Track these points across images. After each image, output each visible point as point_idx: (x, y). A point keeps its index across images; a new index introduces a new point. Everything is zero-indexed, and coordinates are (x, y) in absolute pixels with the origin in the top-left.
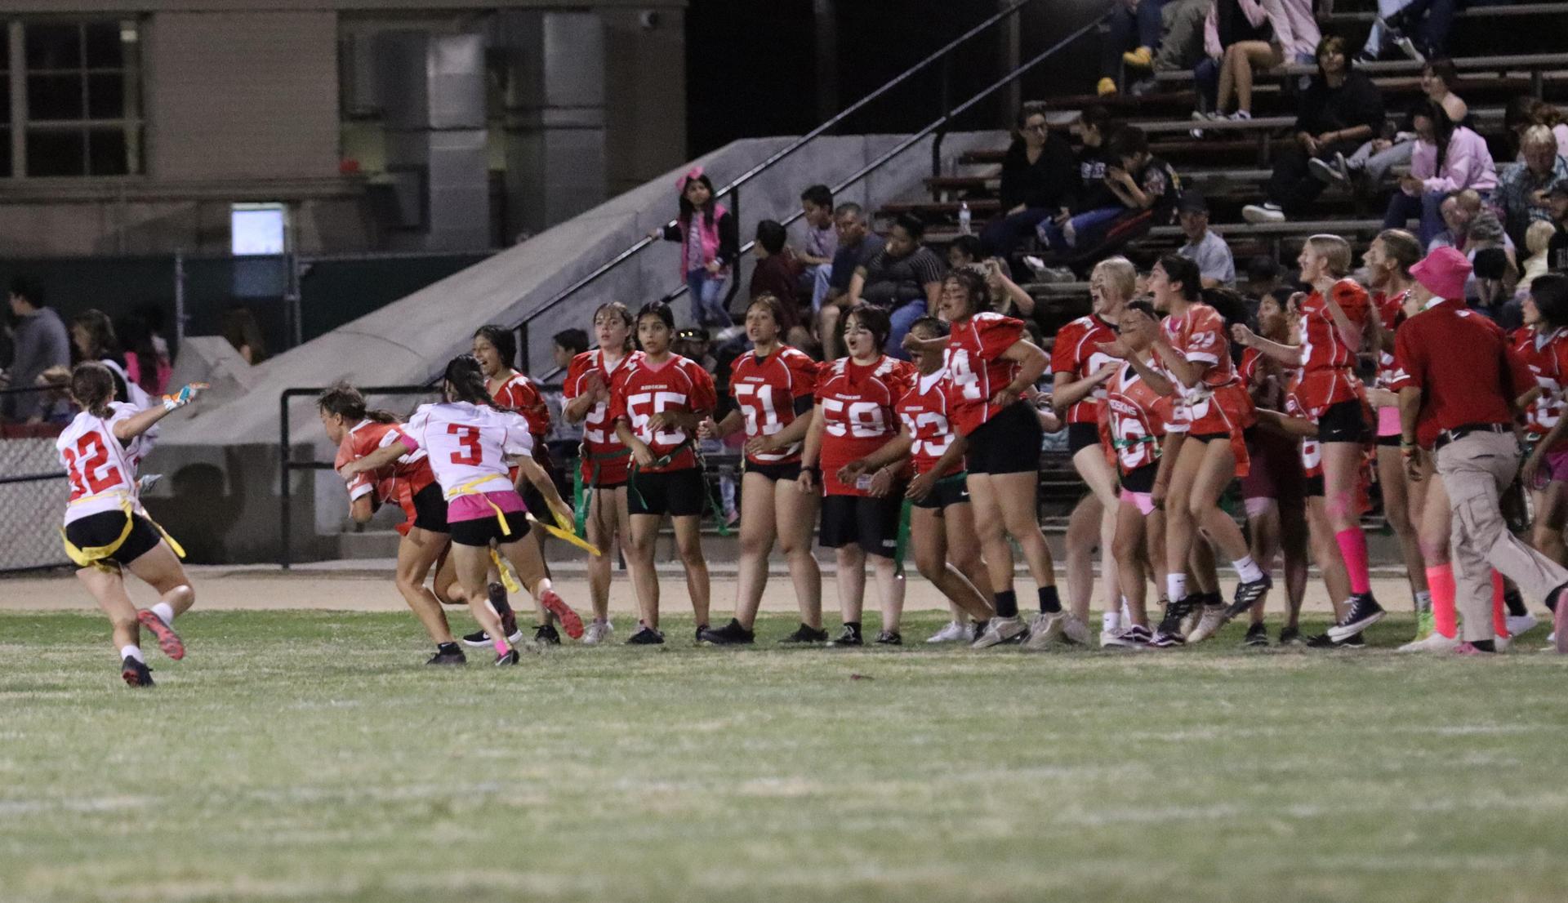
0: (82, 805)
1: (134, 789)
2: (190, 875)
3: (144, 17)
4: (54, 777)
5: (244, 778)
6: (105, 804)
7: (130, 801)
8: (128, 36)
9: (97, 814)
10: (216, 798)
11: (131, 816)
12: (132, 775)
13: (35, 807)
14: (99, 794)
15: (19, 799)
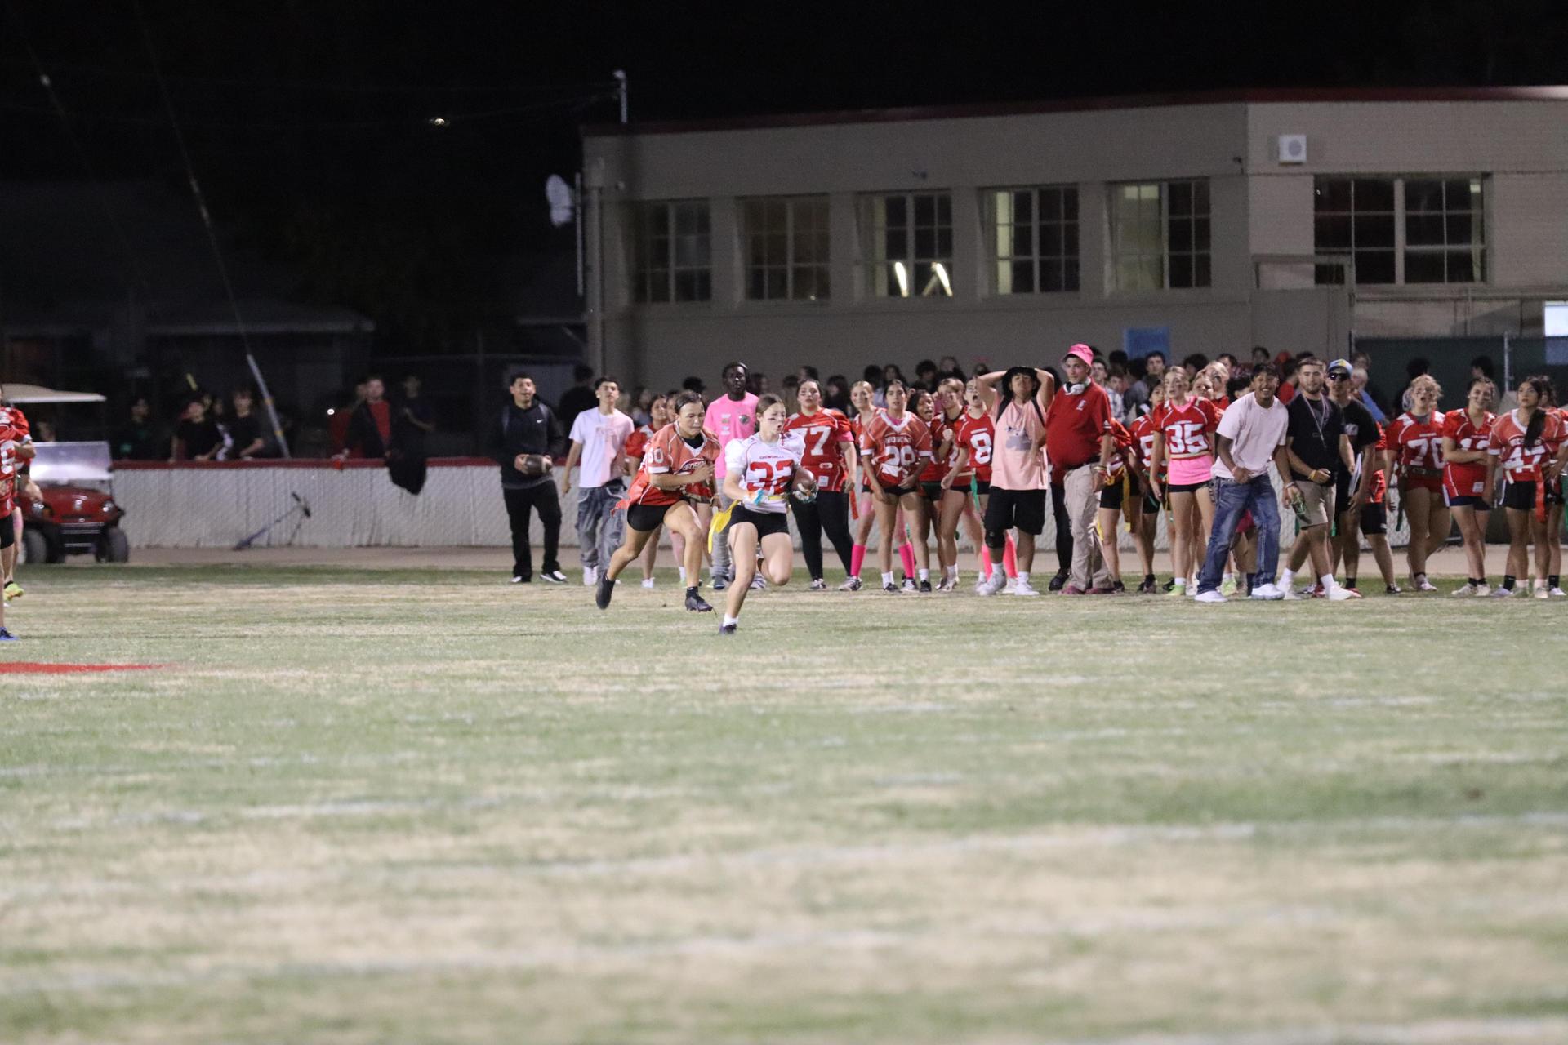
0: (1393, 702)
1: (1426, 691)
2: (1448, 748)
3: (1485, 176)
4: (1377, 683)
5: (1503, 685)
6: (1405, 701)
7: (1427, 700)
8: (1475, 188)
9: (1401, 708)
10: (1482, 698)
11: (1421, 709)
12: (1429, 682)
13: (1357, 702)
14: (1404, 694)
15: (1350, 697)
